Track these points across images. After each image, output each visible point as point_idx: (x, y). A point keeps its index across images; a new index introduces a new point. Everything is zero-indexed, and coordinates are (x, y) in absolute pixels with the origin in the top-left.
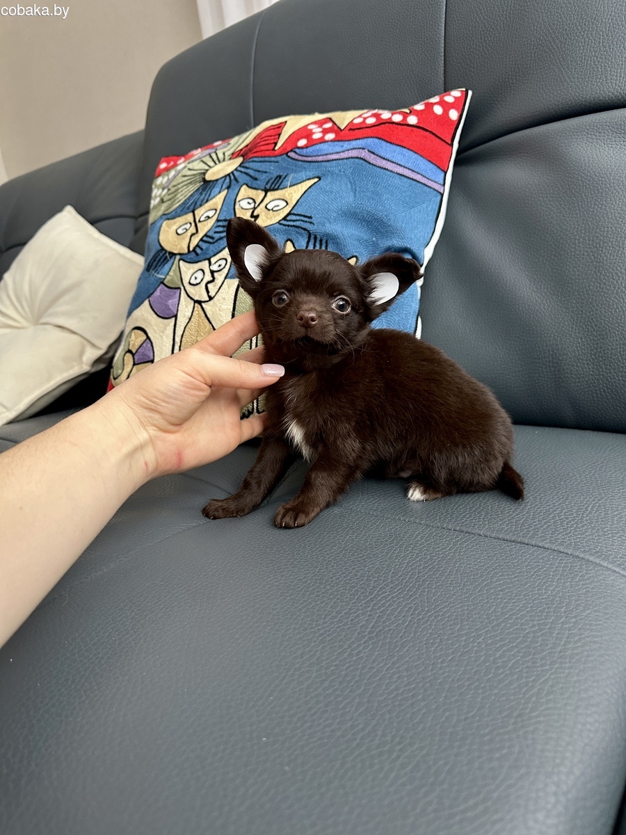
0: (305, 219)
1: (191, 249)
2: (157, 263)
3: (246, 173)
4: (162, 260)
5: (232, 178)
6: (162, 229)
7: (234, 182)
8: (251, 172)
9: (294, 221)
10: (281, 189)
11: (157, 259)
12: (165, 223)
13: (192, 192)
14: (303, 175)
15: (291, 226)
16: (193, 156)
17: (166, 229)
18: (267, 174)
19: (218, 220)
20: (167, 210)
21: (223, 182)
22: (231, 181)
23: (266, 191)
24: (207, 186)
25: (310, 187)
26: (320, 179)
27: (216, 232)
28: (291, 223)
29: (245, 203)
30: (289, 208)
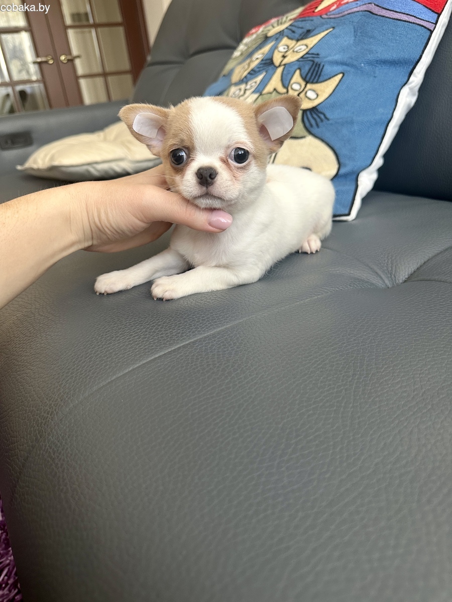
0: (315, 56)
1: (241, 79)
3: (291, 29)
7: (281, 36)
8: (295, 29)
9: (307, 58)
10: (308, 38)
13: (257, 45)
14: (324, 27)
18: (303, 29)
19: (262, 60)
21: (276, 37)
23: (298, 40)
24: (266, 39)
25: (325, 35)
26: (334, 29)
27: (258, 68)
28: (305, 59)
29: (282, 48)
30: (307, 50)
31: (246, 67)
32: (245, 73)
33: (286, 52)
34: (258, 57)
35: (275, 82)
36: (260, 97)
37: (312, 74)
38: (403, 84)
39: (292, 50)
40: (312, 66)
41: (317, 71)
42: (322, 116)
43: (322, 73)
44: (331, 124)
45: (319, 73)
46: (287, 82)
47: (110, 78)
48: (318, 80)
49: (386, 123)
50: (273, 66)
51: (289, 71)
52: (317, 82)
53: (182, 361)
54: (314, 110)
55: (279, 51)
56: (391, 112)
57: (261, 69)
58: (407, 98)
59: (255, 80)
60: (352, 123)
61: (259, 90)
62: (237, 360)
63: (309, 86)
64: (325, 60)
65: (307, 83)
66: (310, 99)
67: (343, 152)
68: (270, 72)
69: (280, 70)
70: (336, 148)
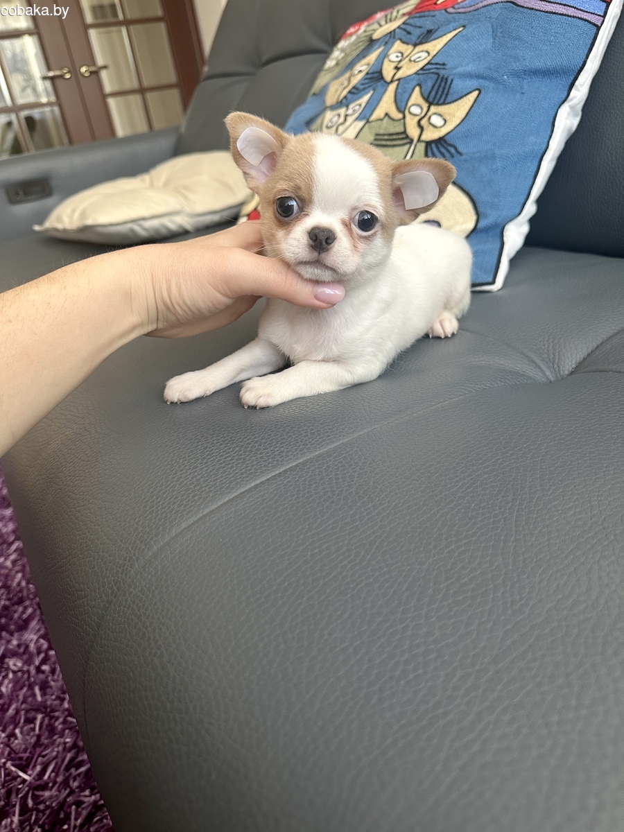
0: (440, 67)
1: (340, 99)
3: (404, 29)
5: (393, 34)
7: (392, 38)
8: (410, 28)
9: (429, 69)
10: (429, 42)
13: (359, 52)
14: (451, 26)
16: (374, 18)
18: (422, 29)
19: (367, 74)
21: (384, 40)
23: (415, 45)
24: (370, 45)
25: (453, 37)
26: (465, 27)
27: (363, 84)
28: (426, 72)
29: (393, 57)
30: (429, 58)
31: (346, 83)
32: (345, 92)
33: (400, 61)
34: (363, 68)
35: (387, 104)
36: (367, 126)
37: (437, 92)
38: (562, 101)
39: (408, 59)
40: (437, 80)
41: (444, 88)
42: (452, 150)
43: (451, 91)
44: (465, 160)
45: (446, 90)
46: (403, 104)
47: (149, 95)
48: (445, 100)
49: (540, 155)
50: (382, 82)
51: (405, 88)
52: (444, 103)
53: (291, 488)
54: (441, 141)
55: (390, 61)
56: (546, 141)
57: (366, 86)
58: (567, 121)
59: (358, 102)
60: (493, 157)
61: (365, 116)
62: (362, 485)
63: (433, 109)
64: (454, 71)
65: (430, 104)
66: (435, 126)
67: (482, 198)
68: (380, 89)
69: (392, 87)
70: (472, 193)
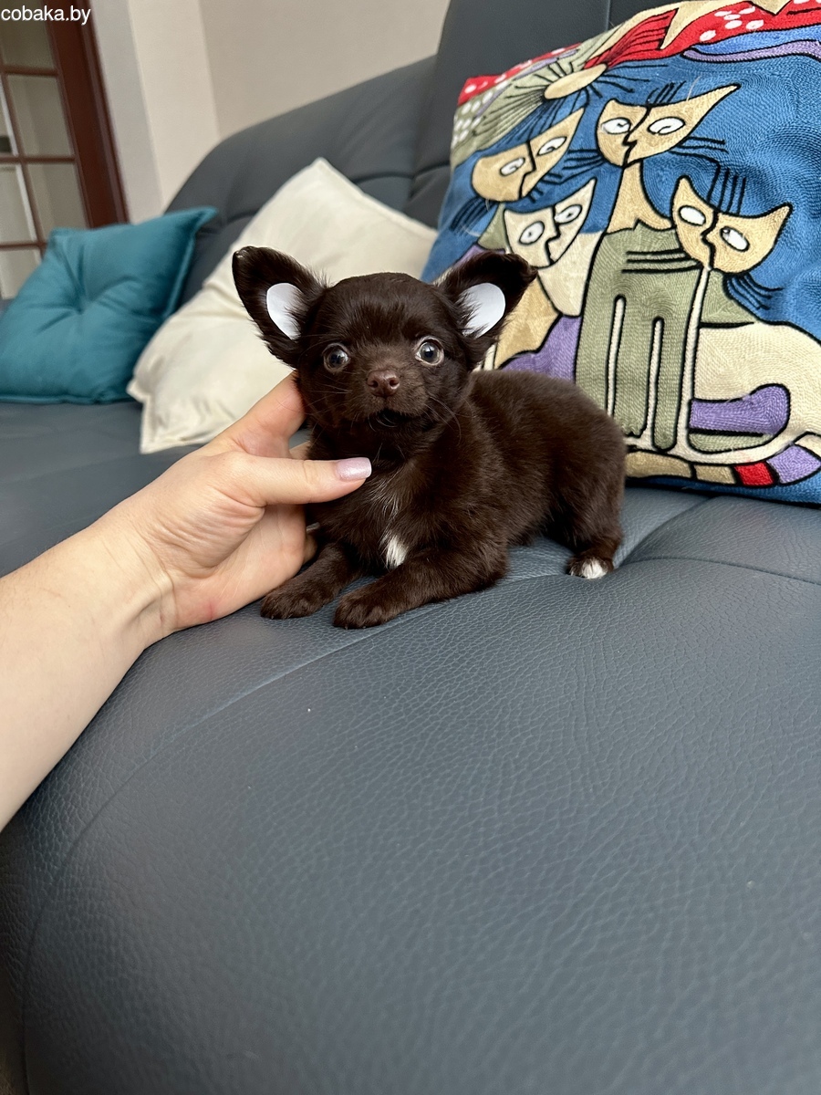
0: (713, 145)
1: (524, 193)
2: (468, 218)
3: (613, 84)
4: (476, 212)
5: (591, 92)
6: (476, 170)
7: (594, 97)
8: (624, 83)
9: (695, 148)
10: (674, 103)
11: (469, 212)
12: (480, 162)
13: (524, 117)
14: (711, 82)
15: (690, 155)
16: (519, 70)
17: (484, 169)
18: (650, 83)
19: (569, 151)
20: (482, 145)
21: (577, 99)
22: (589, 97)
23: (649, 107)
24: (548, 108)
25: (722, 99)
26: (739, 86)
27: (565, 168)
28: (690, 152)
29: (611, 126)
30: (687, 129)
31: (527, 167)
32: (531, 182)
33: (629, 132)
34: (557, 143)
35: (631, 204)
36: (605, 239)
39: (642, 128)
46: (667, 206)
50: (606, 165)
55: (608, 133)
57: (575, 171)
63: (724, 219)
65: (716, 210)
68: (608, 180)
69: (632, 175)
